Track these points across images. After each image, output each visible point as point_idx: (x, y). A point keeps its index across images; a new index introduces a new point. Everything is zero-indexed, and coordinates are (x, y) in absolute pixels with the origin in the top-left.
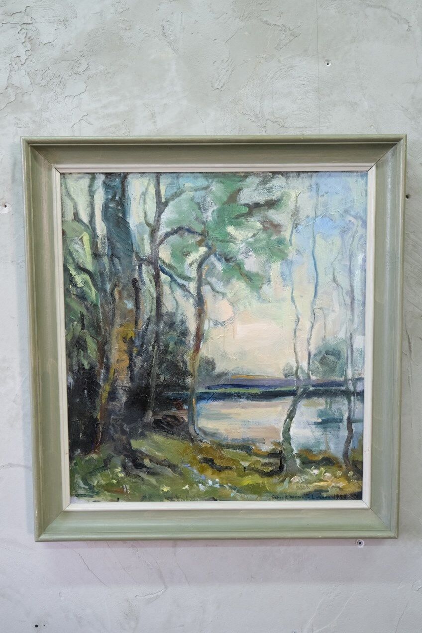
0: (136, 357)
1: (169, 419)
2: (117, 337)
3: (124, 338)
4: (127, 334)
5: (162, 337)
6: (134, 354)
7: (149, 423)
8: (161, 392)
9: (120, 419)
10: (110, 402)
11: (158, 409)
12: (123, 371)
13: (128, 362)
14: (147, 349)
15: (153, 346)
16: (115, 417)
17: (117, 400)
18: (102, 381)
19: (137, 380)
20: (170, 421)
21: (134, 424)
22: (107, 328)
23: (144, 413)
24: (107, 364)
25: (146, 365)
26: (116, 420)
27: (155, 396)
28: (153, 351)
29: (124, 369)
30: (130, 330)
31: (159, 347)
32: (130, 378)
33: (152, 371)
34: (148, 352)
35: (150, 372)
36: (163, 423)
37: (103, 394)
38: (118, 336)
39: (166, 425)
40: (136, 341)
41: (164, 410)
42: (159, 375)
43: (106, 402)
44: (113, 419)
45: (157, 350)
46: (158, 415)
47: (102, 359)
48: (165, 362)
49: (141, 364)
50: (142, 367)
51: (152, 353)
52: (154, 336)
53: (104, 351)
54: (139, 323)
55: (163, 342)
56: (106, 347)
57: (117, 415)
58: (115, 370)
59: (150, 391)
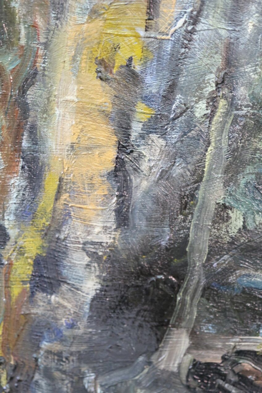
0: (142, 137)
1: (247, 365)
2: (74, 59)
3: (101, 62)
4: (116, 48)
5: (248, 69)
6: (136, 128)
7: (178, 375)
8: (227, 271)
9: (72, 354)
10: (40, 295)
11: (208, 329)
12: (92, 186)
13: (112, 154)
14: (186, 109)
15: (213, 101)
16: (57, 347)
17: (64, 287)
18: (12, 217)
19: (141, 223)
20: (250, 372)
21: (121, 372)
22: (40, 21)
23: (159, 341)
24: (35, 160)
25: (177, 171)
26: (59, 354)
27: (203, 282)
28: (210, 117)
29: (97, 180)
30: (127, 32)
31: (232, 104)
32: (118, 212)
33: (200, 194)
34: (190, 125)
35: (193, 196)
36: (224, 377)
37: (16, 264)
38: (78, 51)
39: (234, 384)
40: (149, 79)
41: (234, 334)
42: (225, 207)
43: (24, 290)
44: (49, 352)
45: (227, 114)
46: (208, 348)
47: (17, 138)
48: (251, 162)
49: (162, 165)
50: (164, 175)
51: (204, 129)
52: (218, 60)
53: (25, 109)
54: (163, 8)
55: (250, 85)
56: (31, 95)
57: (62, 340)
58: (61, 180)
59: (186, 264)
